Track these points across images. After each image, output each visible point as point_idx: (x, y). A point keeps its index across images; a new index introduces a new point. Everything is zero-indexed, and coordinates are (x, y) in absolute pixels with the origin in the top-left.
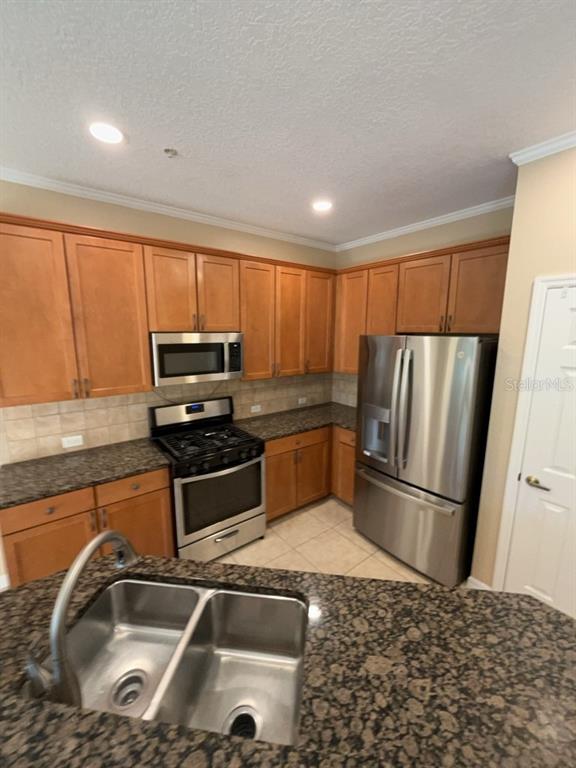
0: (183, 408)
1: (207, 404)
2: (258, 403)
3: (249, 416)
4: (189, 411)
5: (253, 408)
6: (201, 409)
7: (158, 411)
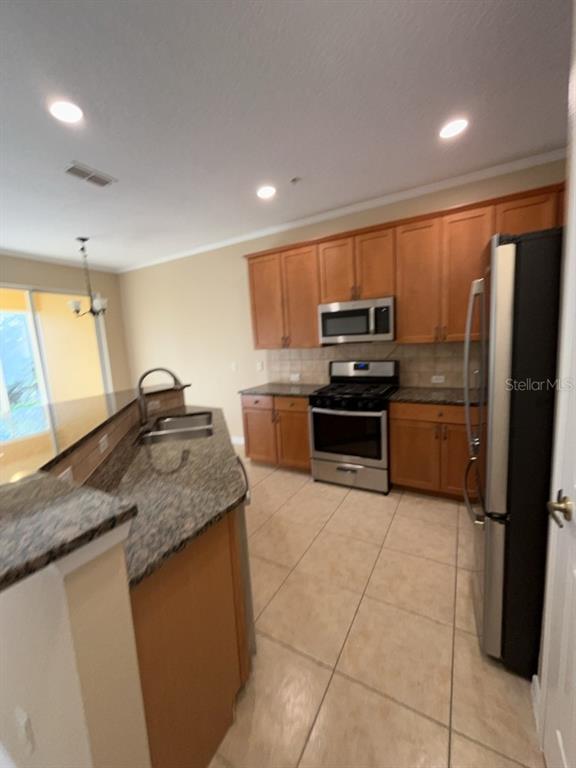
0: (352, 364)
1: (372, 365)
2: (441, 374)
3: (428, 385)
4: (356, 367)
5: (434, 377)
6: (366, 367)
7: (334, 364)
